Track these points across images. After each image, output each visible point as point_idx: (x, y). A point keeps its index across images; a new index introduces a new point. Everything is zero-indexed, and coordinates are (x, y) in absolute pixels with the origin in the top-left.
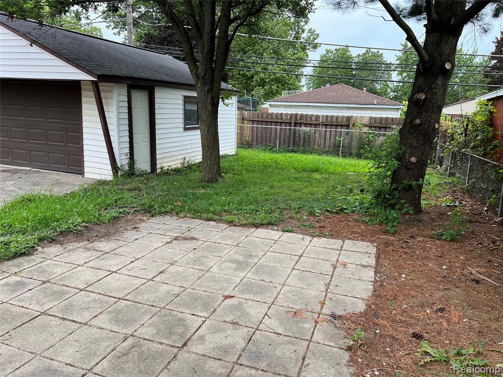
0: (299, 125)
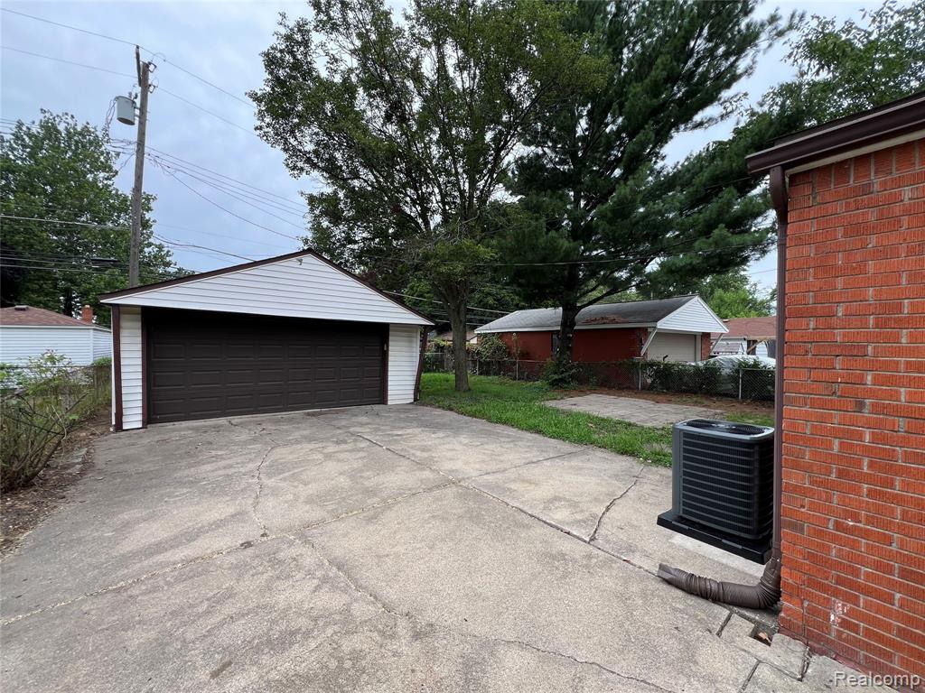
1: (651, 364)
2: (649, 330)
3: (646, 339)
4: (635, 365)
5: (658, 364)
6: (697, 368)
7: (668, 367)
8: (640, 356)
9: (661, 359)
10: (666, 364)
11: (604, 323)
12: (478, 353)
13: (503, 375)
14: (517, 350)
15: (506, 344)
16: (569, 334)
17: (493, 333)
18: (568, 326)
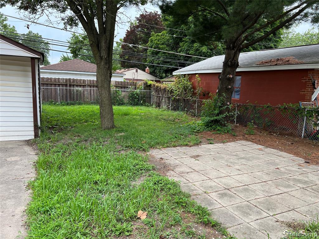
0: (73, 86)
4: (301, 110)
8: (310, 100)
11: (276, 65)
12: (172, 92)
13: (187, 111)
14: (198, 90)
15: (192, 85)
16: (230, 74)
17: (185, 75)
18: (229, 66)
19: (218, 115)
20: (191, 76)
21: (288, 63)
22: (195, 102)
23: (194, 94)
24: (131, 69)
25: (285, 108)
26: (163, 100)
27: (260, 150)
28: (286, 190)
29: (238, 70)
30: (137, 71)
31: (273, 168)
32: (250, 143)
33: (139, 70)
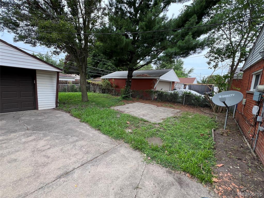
1: (157, 92)
2: (157, 80)
3: (156, 83)
4: (152, 92)
5: (159, 92)
6: (171, 93)
7: (162, 93)
8: (153, 88)
9: (160, 90)
10: (162, 92)
11: (143, 77)
12: (101, 85)
13: (110, 94)
14: (114, 85)
15: (111, 83)
16: (130, 80)
17: (107, 79)
18: (130, 77)
19: (127, 94)
20: (110, 79)
21: (146, 76)
22: (113, 90)
23: (112, 86)
24: (72, 74)
25: (147, 91)
26: (97, 89)
27: (143, 104)
28: (157, 113)
29: (132, 78)
30: (76, 76)
31: (150, 109)
32: (139, 103)
33: (77, 75)
